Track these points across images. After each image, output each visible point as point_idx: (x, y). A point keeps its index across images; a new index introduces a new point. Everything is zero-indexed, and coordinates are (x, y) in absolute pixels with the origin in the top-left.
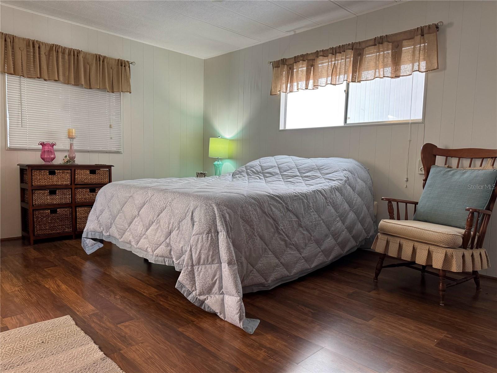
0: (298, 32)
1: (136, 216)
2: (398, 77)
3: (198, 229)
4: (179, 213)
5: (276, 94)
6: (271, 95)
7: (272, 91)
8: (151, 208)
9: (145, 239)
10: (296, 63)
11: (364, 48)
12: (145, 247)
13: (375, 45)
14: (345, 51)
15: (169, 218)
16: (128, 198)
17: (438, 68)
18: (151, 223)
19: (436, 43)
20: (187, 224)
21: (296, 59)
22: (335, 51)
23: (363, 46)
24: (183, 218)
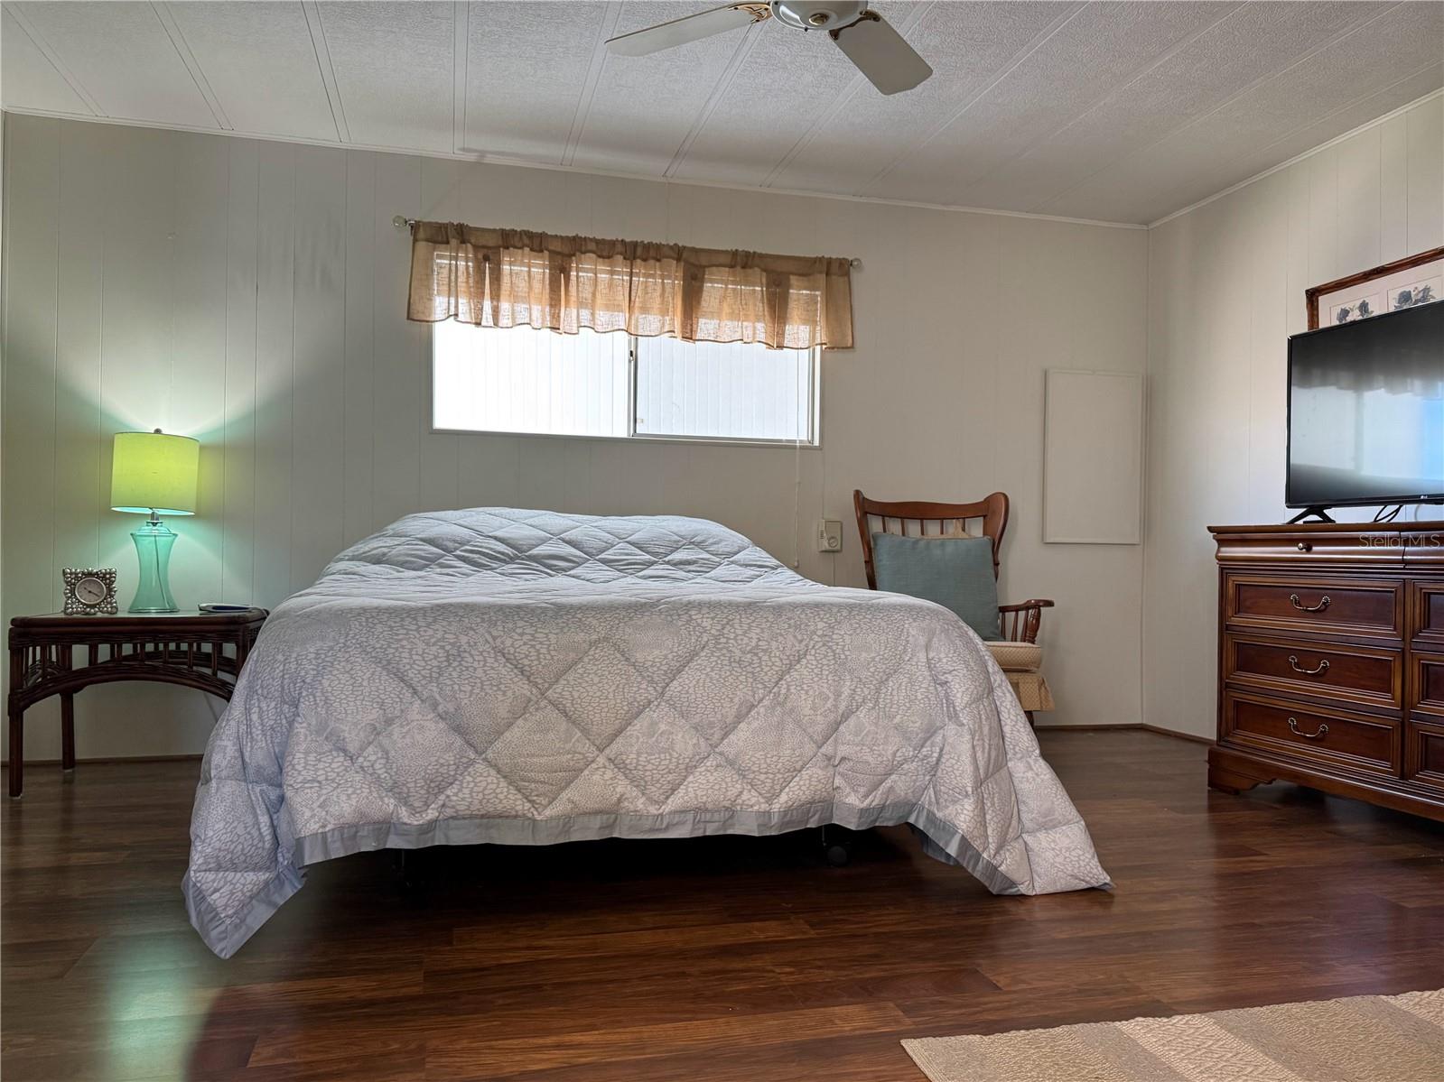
0: (489, 159)
1: (650, 702)
2: (780, 347)
3: (973, 687)
4: (877, 659)
5: (428, 319)
6: (409, 318)
7: (412, 307)
8: (733, 664)
9: (719, 769)
10: (508, 248)
11: (705, 267)
12: (729, 793)
13: (732, 267)
14: (659, 260)
15: (834, 680)
16: (586, 646)
17: (852, 347)
18: (744, 710)
19: (849, 298)
20: (912, 685)
21: (510, 240)
22: (635, 253)
23: (704, 260)
24: (892, 671)
